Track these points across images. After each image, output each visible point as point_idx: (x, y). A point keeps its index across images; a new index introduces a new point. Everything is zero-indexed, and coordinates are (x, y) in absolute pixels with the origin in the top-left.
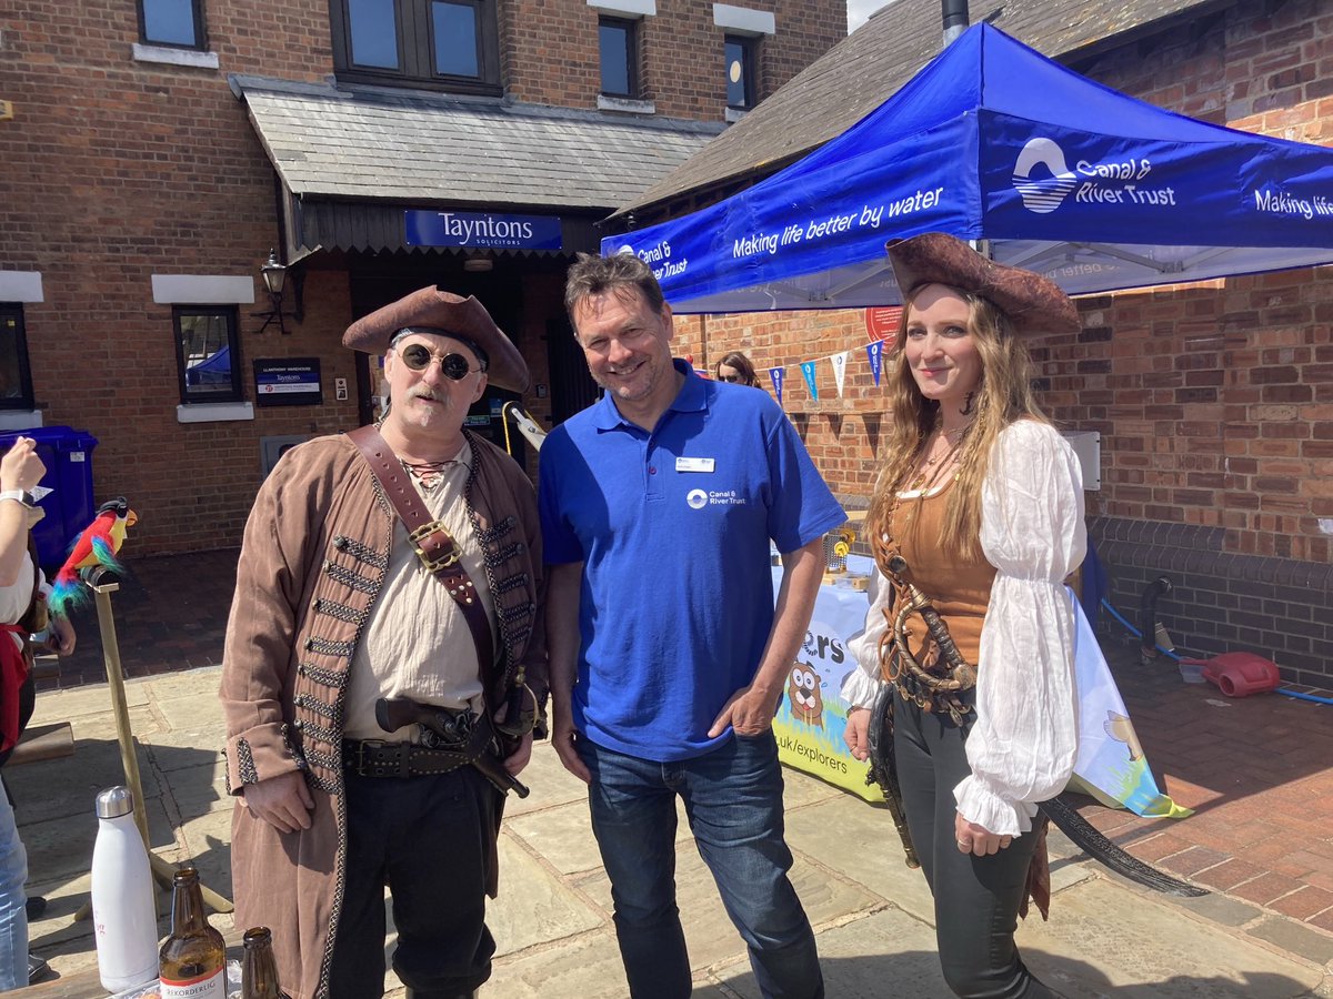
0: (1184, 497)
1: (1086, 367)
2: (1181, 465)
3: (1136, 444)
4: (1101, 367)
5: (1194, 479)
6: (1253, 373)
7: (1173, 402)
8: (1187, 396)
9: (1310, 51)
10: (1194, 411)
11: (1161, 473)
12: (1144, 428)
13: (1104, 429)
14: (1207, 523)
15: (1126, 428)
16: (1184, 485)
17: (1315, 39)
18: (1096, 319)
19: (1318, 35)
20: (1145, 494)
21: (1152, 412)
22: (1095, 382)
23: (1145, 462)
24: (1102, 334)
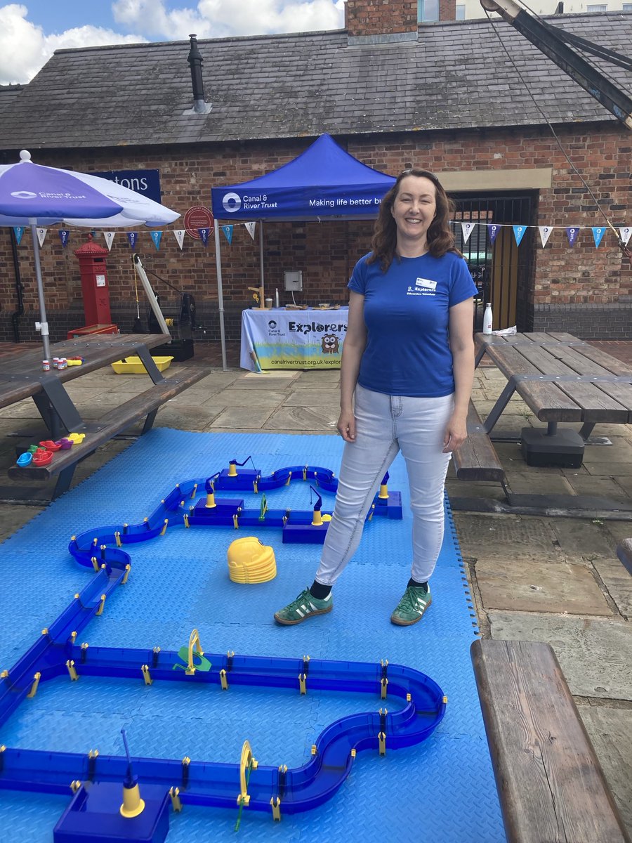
0: (333, 291)
1: (295, 248)
2: (332, 281)
3: (316, 274)
4: (302, 248)
5: (336, 285)
6: (358, 251)
7: (330, 260)
8: (334, 258)
9: (374, 155)
10: (337, 263)
11: (325, 284)
12: (320, 269)
13: (304, 269)
14: (341, 299)
15: (312, 269)
16: (333, 287)
17: (376, 152)
18: (300, 231)
19: (377, 151)
20: (319, 291)
21: (321, 263)
22: (299, 253)
23: (319, 280)
24: (303, 236)
